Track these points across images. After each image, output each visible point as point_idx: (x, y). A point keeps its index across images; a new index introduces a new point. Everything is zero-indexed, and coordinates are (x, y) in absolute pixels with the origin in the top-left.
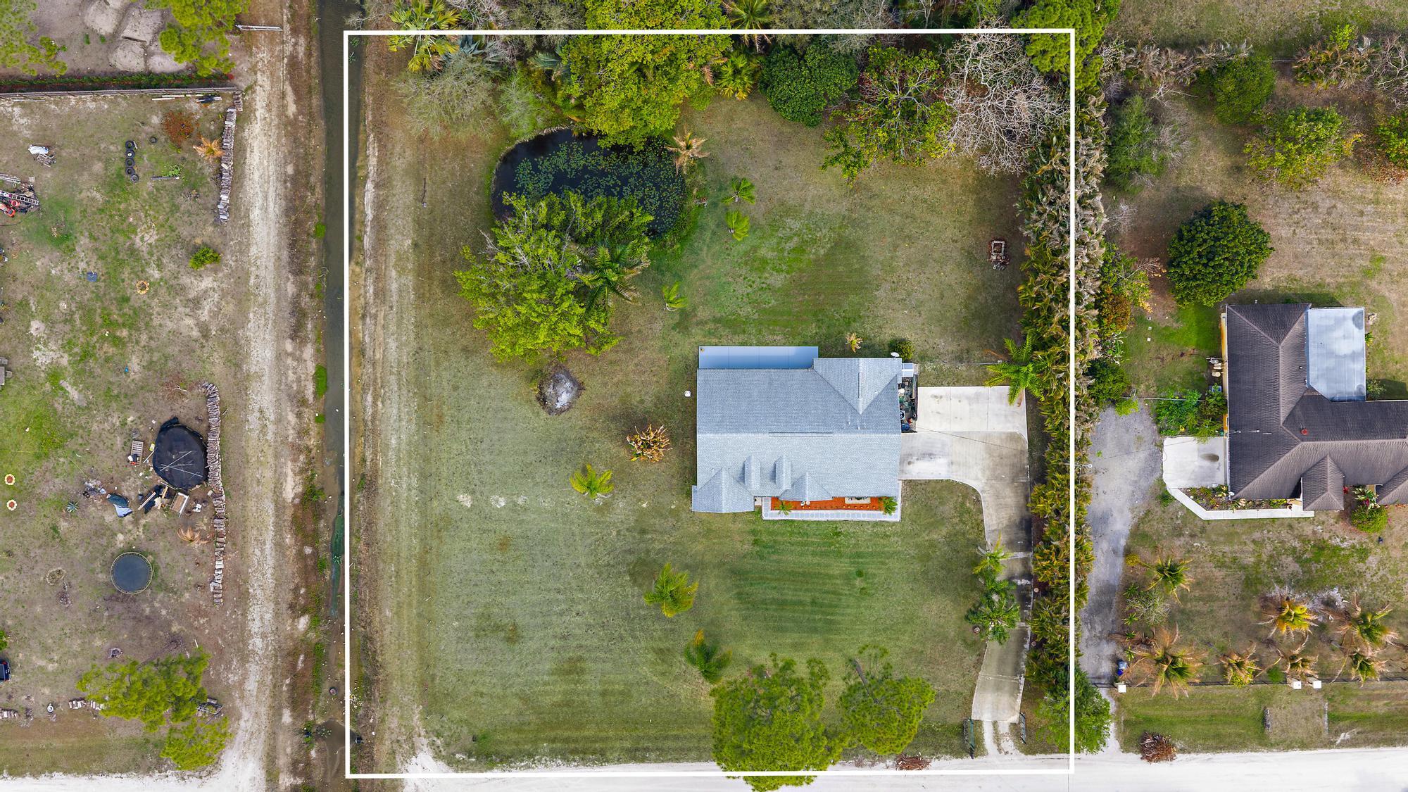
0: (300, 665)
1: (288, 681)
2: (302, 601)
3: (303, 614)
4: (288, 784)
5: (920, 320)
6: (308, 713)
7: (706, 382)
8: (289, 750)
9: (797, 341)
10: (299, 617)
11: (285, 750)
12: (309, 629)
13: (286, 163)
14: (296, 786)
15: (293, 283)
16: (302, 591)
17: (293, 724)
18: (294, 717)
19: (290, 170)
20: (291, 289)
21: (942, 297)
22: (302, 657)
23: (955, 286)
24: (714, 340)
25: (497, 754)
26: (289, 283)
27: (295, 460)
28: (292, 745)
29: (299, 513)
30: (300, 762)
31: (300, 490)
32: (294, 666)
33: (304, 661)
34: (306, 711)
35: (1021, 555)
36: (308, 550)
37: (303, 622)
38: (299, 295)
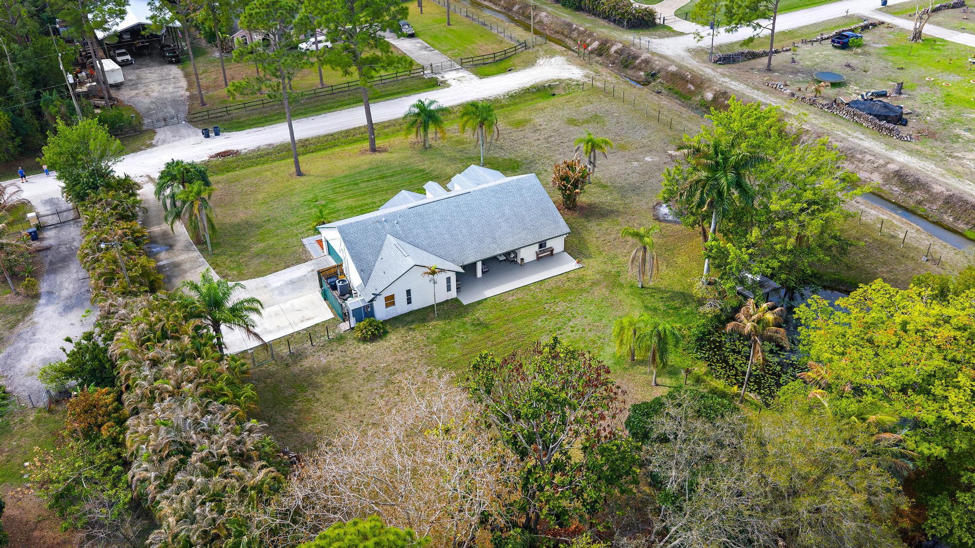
1: (688, 77)
4: (644, 56)
5: (361, 365)
7: (556, 222)
9: (490, 302)
14: (639, 57)
15: (942, 192)
20: (937, 188)
21: (345, 397)
23: (334, 412)
24: (572, 275)
25: (534, 93)
26: (944, 189)
35: (161, 263)
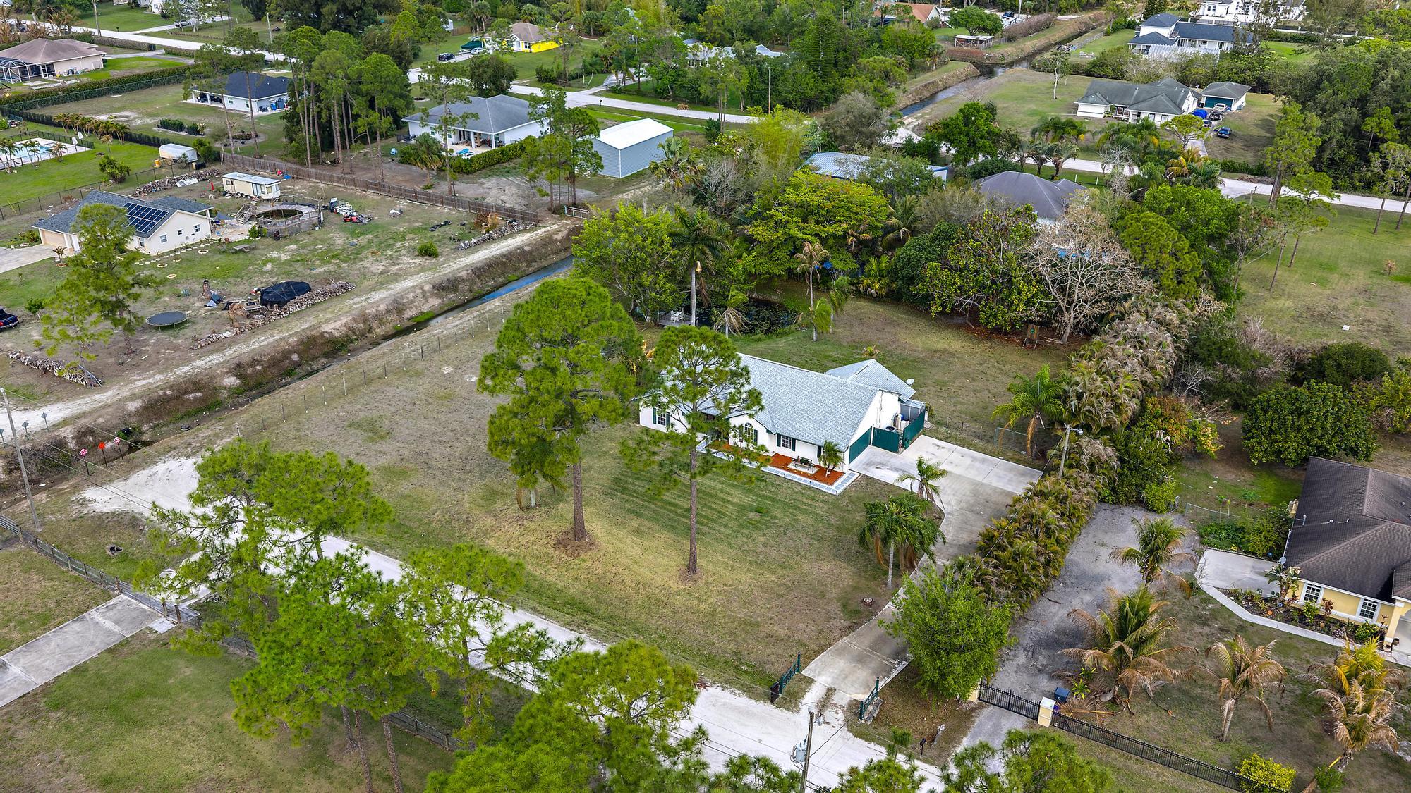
0: (191, 396)
1: (168, 392)
2: (250, 371)
3: (238, 377)
4: (64, 435)
6: (147, 423)
8: (101, 420)
10: (234, 375)
11: (99, 417)
12: (229, 389)
13: (528, 245)
14: (66, 443)
16: (258, 367)
17: (130, 415)
18: (137, 413)
19: (527, 248)
22: (199, 394)
27: (355, 320)
28: (107, 421)
29: (320, 341)
30: (94, 438)
31: (337, 335)
32: (187, 392)
33: (196, 398)
34: (149, 420)
36: (295, 357)
37: (231, 381)
38: (463, 280)
